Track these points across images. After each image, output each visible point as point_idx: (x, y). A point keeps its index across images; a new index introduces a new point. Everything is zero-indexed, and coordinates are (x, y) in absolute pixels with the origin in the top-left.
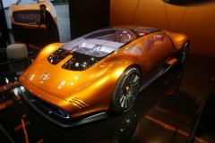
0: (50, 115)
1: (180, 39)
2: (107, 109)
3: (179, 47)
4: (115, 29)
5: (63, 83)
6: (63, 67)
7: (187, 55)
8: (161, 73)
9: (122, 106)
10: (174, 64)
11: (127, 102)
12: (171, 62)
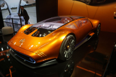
0: (25, 62)
1: (95, 22)
2: (57, 58)
3: (95, 27)
4: (60, 17)
5: (32, 46)
6: (32, 36)
7: (100, 31)
8: (86, 40)
9: (66, 56)
10: (93, 35)
11: (68, 54)
12: (92, 34)
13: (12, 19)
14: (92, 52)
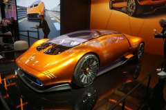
0: (32, 85)
2: (70, 81)
8: (119, 64)
9: (83, 81)
10: (131, 58)
12: (129, 57)
13: (28, 31)
14: (129, 81)
